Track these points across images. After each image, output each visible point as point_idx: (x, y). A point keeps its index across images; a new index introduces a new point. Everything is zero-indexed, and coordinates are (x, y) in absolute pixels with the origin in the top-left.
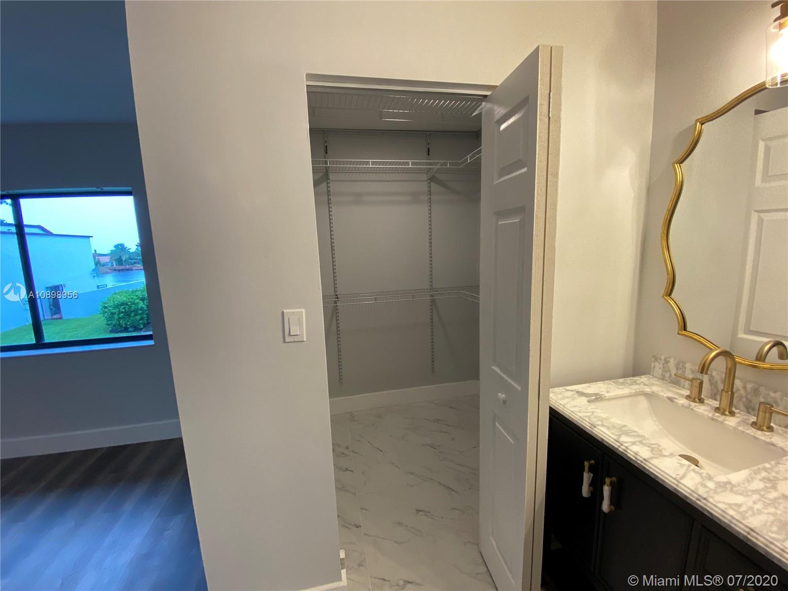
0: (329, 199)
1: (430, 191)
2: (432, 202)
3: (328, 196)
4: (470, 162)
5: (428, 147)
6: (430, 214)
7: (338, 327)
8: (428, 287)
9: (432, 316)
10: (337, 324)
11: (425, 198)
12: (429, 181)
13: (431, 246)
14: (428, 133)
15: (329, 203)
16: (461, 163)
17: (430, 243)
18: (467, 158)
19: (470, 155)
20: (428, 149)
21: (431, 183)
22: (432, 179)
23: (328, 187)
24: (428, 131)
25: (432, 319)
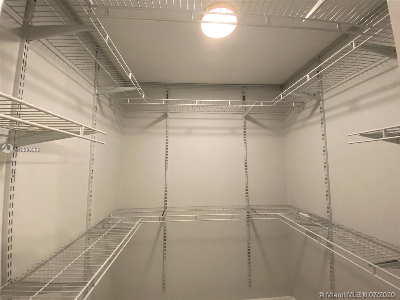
0: (167, 131)
1: (245, 126)
2: (247, 134)
3: (167, 128)
4: (282, 99)
5: (244, 95)
6: (246, 143)
7: (165, 237)
8: (245, 204)
9: (248, 231)
10: (165, 234)
11: (242, 131)
12: (245, 119)
13: (246, 169)
14: (244, 86)
15: (167, 134)
16: (273, 103)
17: (246, 166)
18: (280, 96)
19: (283, 93)
20: (244, 96)
21: (246, 120)
22: (247, 118)
23: (167, 123)
24: (243, 85)
25: (249, 234)
